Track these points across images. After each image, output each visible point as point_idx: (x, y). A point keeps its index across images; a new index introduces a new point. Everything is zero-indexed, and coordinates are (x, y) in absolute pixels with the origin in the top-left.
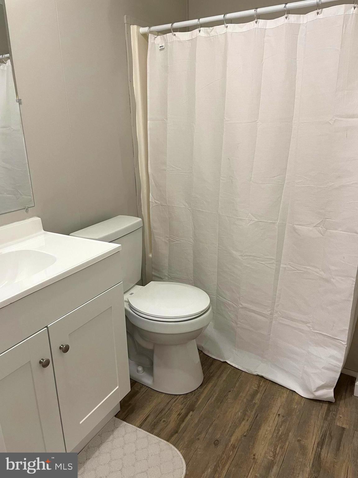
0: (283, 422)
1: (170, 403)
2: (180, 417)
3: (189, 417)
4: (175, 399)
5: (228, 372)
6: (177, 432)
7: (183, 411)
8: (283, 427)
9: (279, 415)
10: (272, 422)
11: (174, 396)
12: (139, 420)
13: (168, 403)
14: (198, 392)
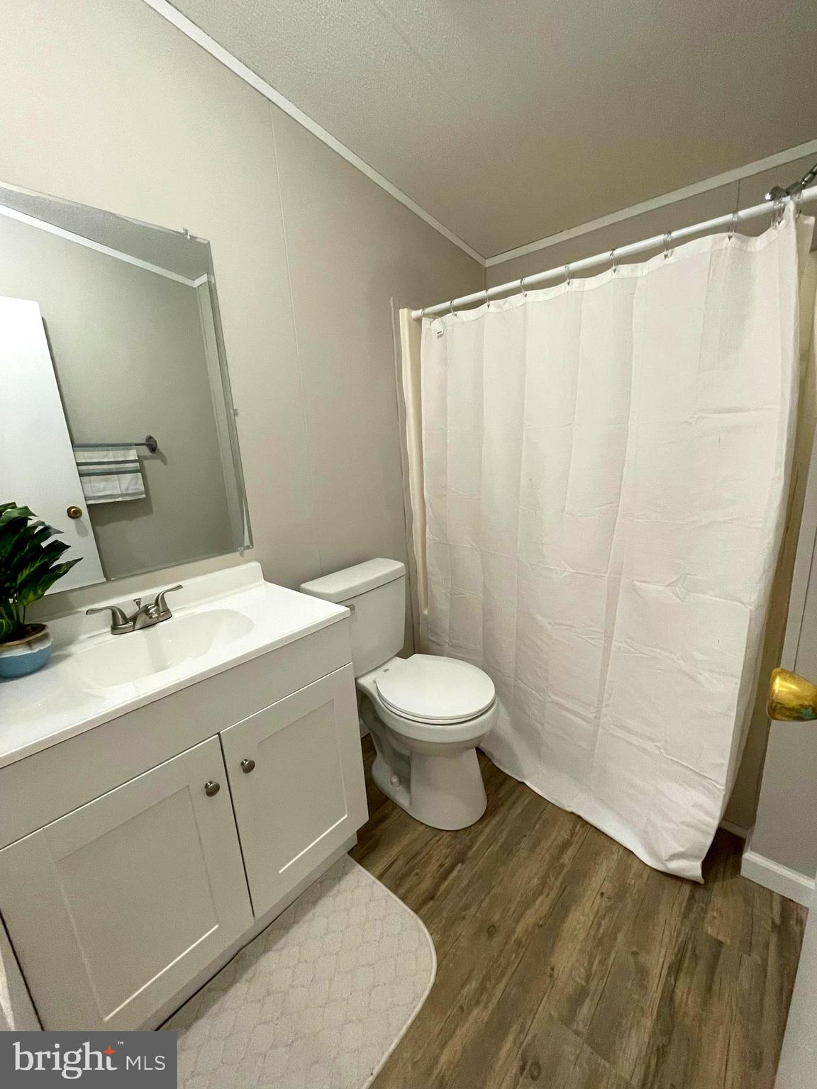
0: (608, 909)
1: (432, 842)
2: (441, 870)
3: (454, 874)
4: (440, 836)
5: (526, 802)
6: (432, 898)
7: (447, 859)
8: (607, 919)
9: (602, 894)
10: (589, 905)
11: (437, 831)
12: (380, 867)
13: (427, 844)
14: (475, 830)
